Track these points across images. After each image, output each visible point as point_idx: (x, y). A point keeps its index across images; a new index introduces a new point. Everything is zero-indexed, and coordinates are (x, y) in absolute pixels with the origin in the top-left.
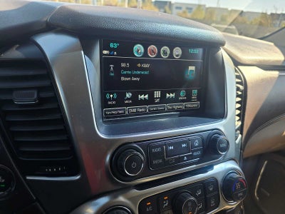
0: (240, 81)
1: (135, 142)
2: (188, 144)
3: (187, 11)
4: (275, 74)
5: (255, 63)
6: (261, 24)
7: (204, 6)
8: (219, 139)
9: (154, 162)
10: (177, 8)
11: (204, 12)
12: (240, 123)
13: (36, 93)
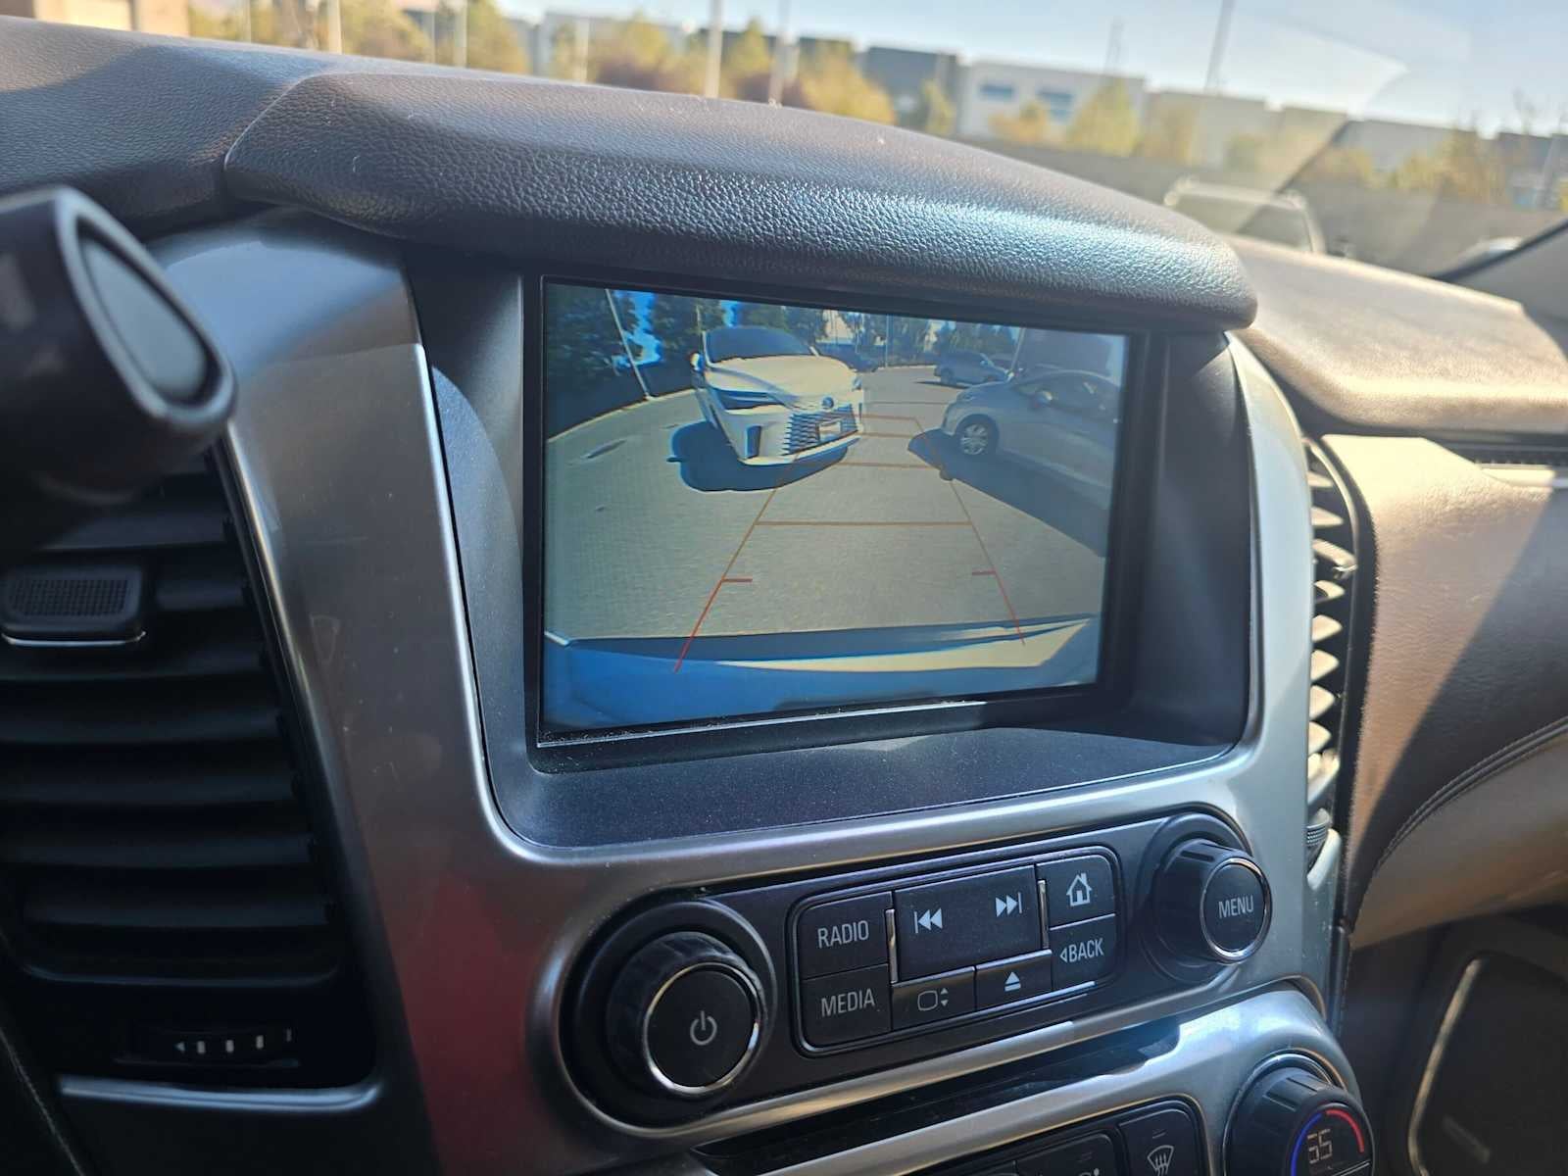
0: (1333, 520)
1: (716, 889)
2: (1029, 899)
3: (1044, 107)
4: (1536, 480)
5: (1419, 420)
6: (1446, 190)
7: (1139, 82)
8: (1213, 868)
9: (830, 1006)
10: (991, 90)
11: (1135, 115)
12: (1332, 765)
13: (134, 582)
